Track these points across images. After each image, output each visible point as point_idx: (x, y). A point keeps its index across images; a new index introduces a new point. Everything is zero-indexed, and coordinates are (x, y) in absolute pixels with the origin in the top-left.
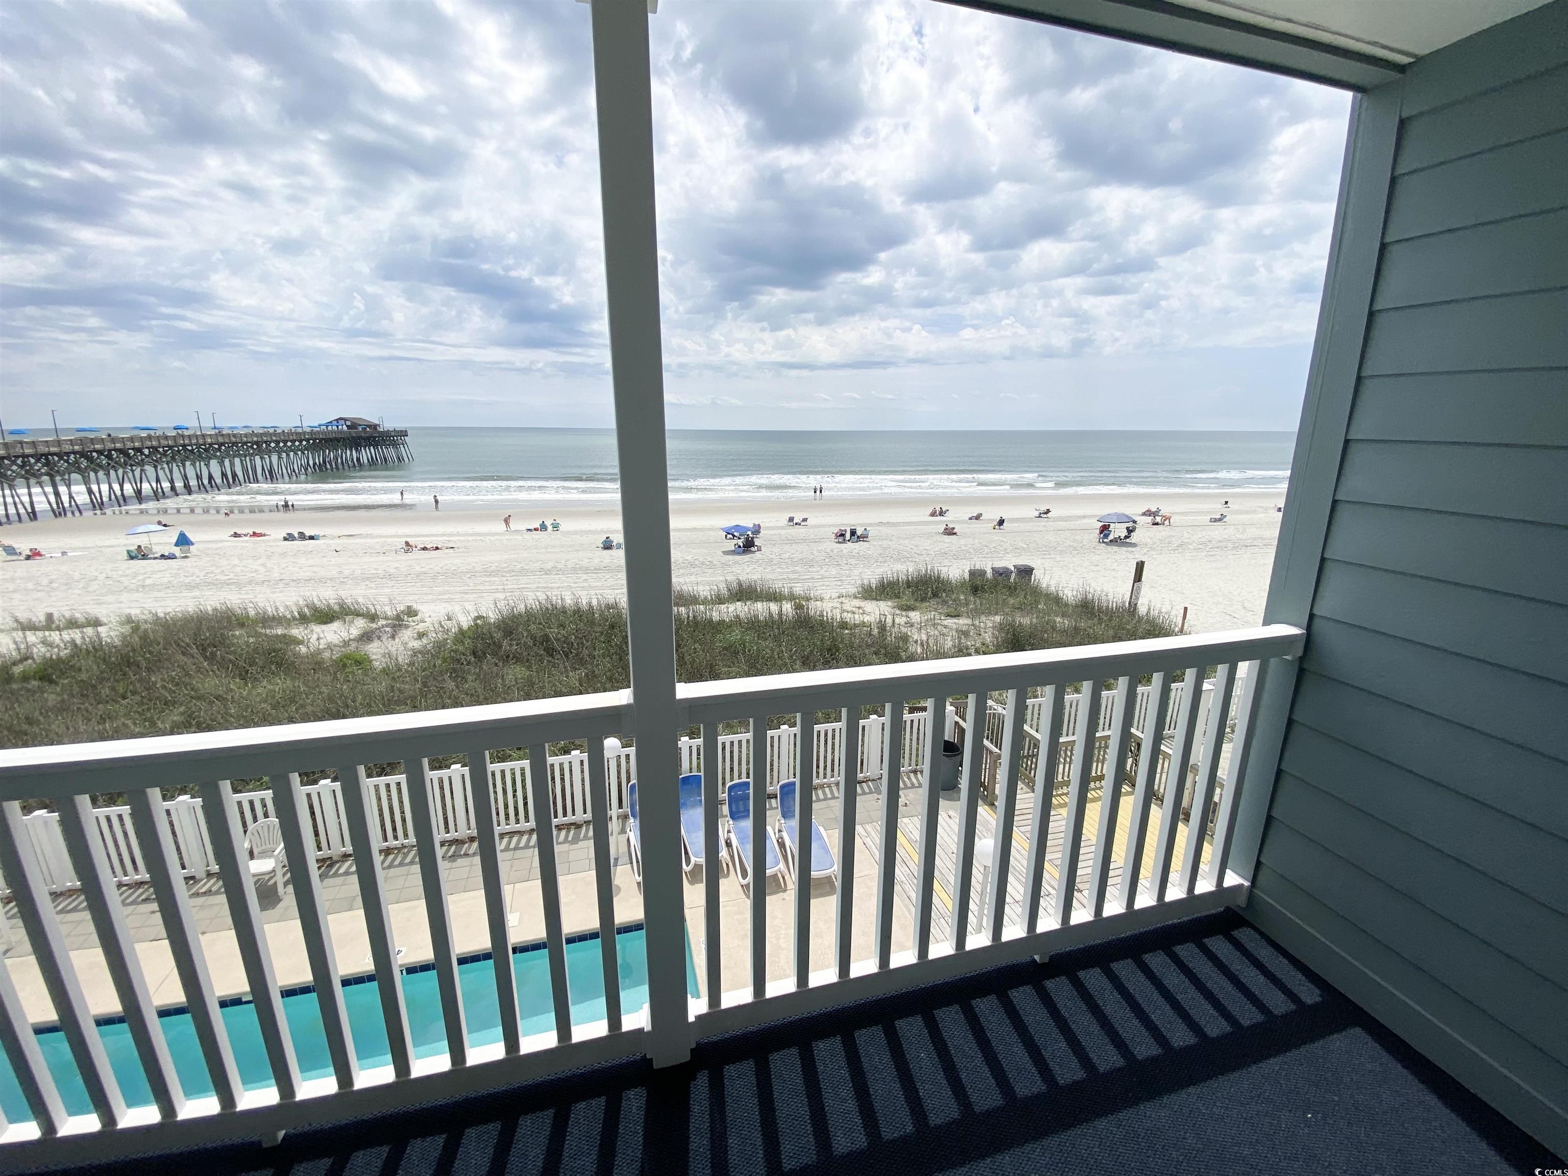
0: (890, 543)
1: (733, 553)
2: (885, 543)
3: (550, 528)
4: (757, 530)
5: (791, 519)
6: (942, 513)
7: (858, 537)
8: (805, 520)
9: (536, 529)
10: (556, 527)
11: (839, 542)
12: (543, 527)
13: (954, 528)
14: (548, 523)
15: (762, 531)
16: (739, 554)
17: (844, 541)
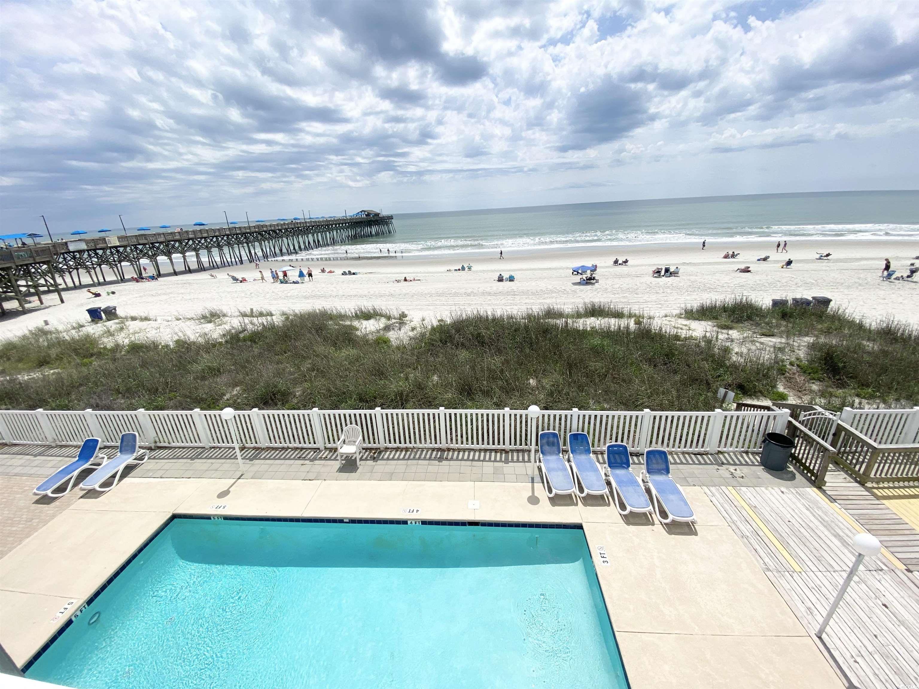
0: (696, 278)
1: (579, 284)
2: (693, 278)
3: (467, 269)
4: (594, 269)
5: (616, 262)
6: (733, 256)
7: (671, 273)
8: (626, 262)
9: (459, 270)
10: (470, 268)
11: (656, 277)
12: (463, 269)
13: (749, 267)
14: (465, 266)
15: (598, 269)
16: (583, 284)
17: (660, 276)
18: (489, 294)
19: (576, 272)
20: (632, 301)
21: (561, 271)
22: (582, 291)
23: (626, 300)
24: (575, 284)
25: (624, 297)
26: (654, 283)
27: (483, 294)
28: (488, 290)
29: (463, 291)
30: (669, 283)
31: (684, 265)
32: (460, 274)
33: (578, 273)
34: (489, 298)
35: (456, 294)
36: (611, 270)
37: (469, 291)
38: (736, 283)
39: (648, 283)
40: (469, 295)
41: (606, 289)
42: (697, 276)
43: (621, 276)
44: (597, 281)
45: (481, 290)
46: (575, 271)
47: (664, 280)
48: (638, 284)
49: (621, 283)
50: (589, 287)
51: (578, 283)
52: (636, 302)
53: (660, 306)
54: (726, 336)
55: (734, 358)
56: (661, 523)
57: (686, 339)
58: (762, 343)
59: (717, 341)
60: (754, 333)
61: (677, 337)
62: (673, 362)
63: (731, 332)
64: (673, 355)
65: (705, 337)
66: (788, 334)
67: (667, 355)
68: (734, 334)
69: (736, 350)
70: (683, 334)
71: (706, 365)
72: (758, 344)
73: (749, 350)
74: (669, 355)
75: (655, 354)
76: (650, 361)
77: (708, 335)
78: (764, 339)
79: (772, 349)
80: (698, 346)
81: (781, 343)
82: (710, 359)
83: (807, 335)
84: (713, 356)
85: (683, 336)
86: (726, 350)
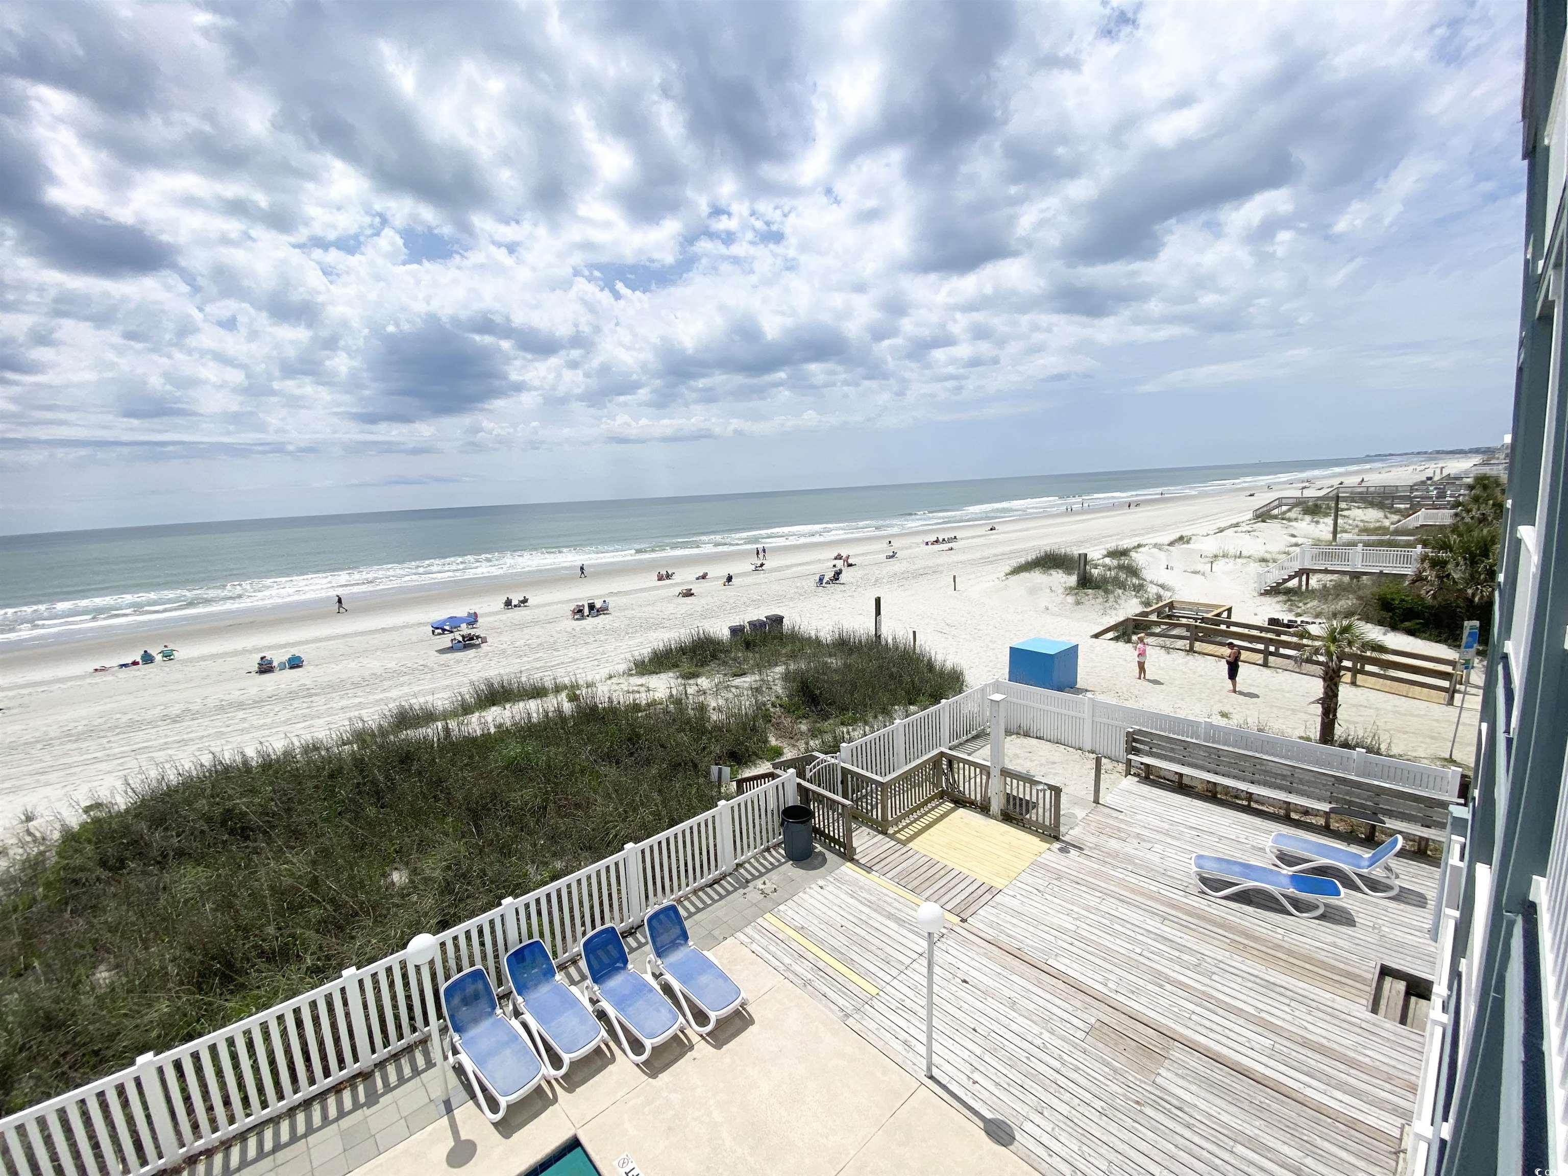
0: (633, 612)
1: (451, 649)
2: (629, 613)
3: (159, 658)
4: (473, 620)
5: (508, 603)
7: (598, 611)
8: (525, 601)
9: (135, 663)
10: (168, 655)
11: (577, 619)
12: (148, 659)
13: (690, 589)
14: (153, 652)
15: (480, 620)
16: (459, 650)
17: (583, 617)
18: (240, 706)
19: (439, 629)
20: (553, 663)
21: (411, 631)
22: (458, 662)
23: (543, 664)
24: (442, 651)
25: (537, 660)
26: (578, 629)
27: (221, 708)
28: (236, 695)
29: (157, 712)
30: (600, 626)
32: (138, 673)
33: (444, 630)
34: (241, 714)
35: (133, 726)
36: (503, 617)
37: (175, 710)
38: (682, 612)
39: (569, 629)
40: (177, 719)
41: (504, 651)
42: (633, 609)
43: (522, 626)
44: (484, 641)
45: (212, 702)
46: (437, 628)
47: (590, 623)
48: (554, 634)
49: (527, 637)
50: (471, 653)
51: (449, 648)
52: (558, 664)
53: (596, 663)
54: (696, 688)
55: (714, 717)
56: (701, 1036)
57: (649, 705)
58: (737, 687)
59: (688, 698)
60: (725, 675)
61: (636, 707)
62: (641, 748)
63: (699, 681)
64: (638, 736)
65: (671, 696)
66: (759, 667)
67: (630, 739)
68: (704, 682)
69: (713, 704)
70: (643, 699)
71: (684, 738)
72: (733, 690)
73: (727, 700)
74: (633, 738)
75: (612, 743)
76: (610, 758)
77: (674, 692)
78: (738, 681)
79: (750, 692)
80: (666, 712)
81: (756, 681)
82: (688, 727)
83: (776, 665)
84: (688, 722)
85: (644, 702)
86: (702, 708)
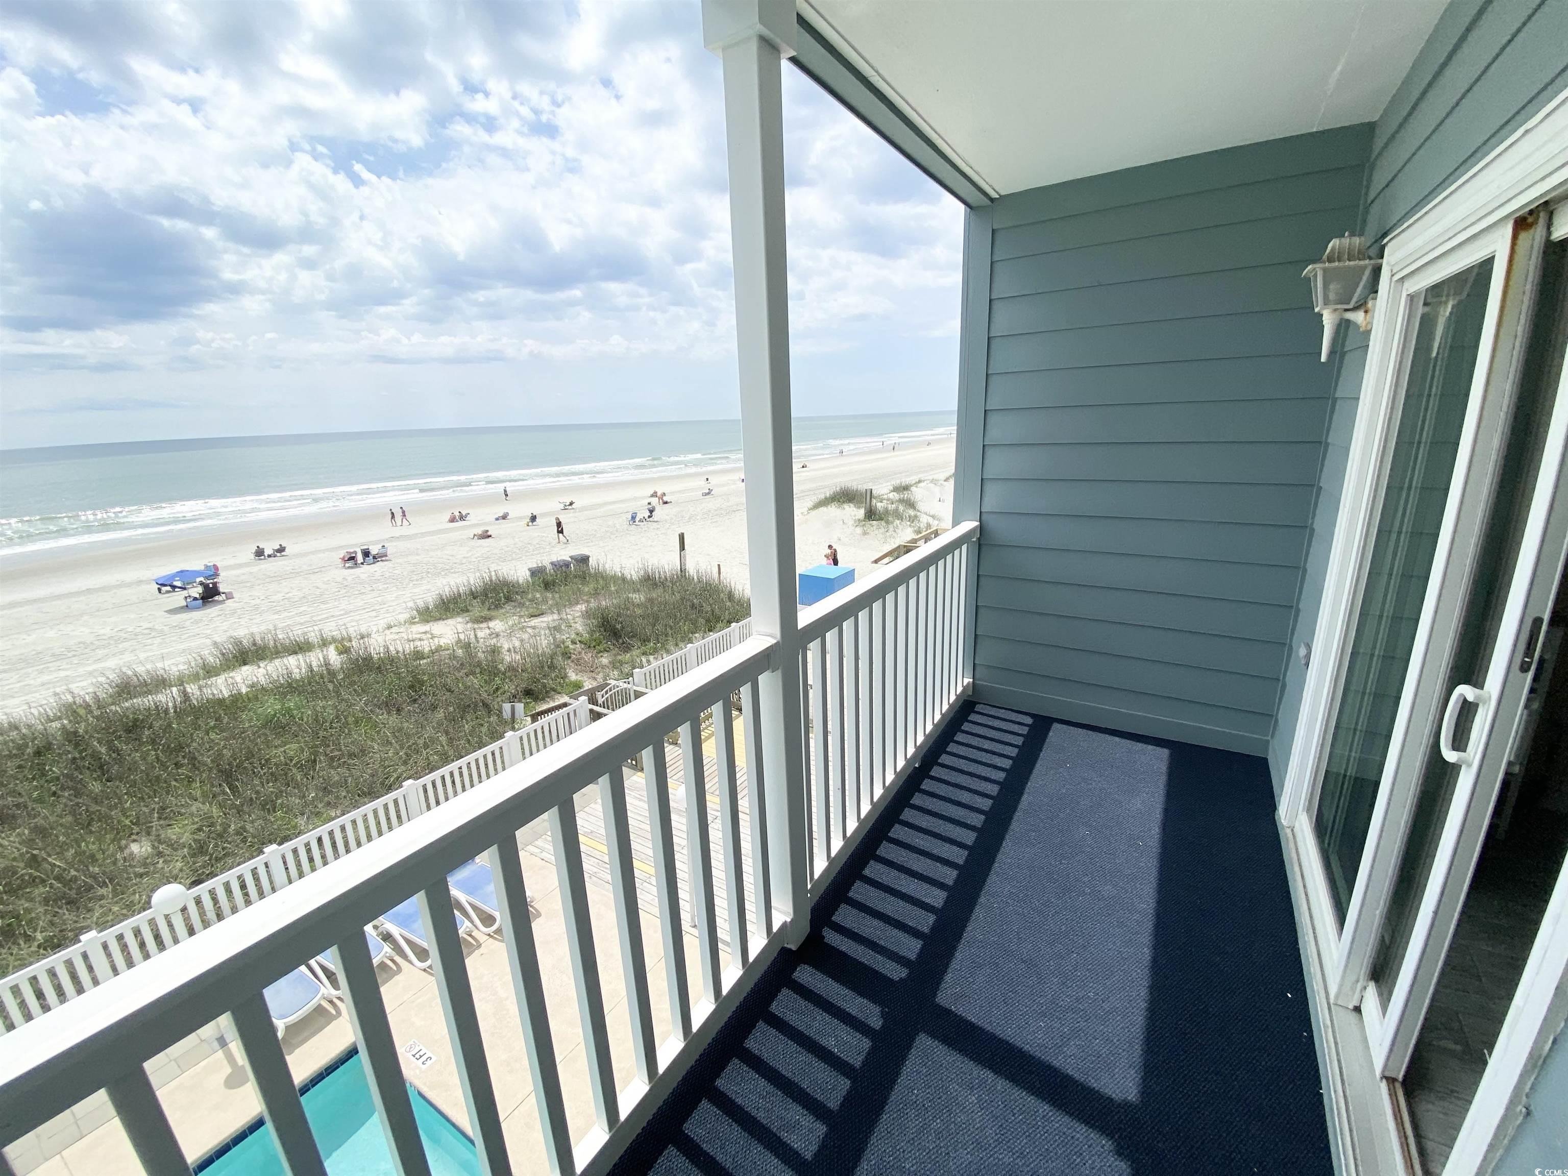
1: (187, 609)
2: (413, 559)
4: (213, 572)
5: (259, 553)
6: (462, 518)
7: (374, 558)
8: (281, 550)
11: (349, 567)
13: (487, 531)
16: (199, 608)
17: (356, 565)
19: (166, 585)
20: (319, 618)
21: (128, 590)
22: (197, 622)
23: (306, 618)
24: (174, 611)
25: (301, 614)
26: (350, 579)
30: (378, 574)
31: (392, 541)
33: (174, 587)
36: (255, 569)
38: (479, 555)
39: (339, 579)
41: (256, 608)
42: (418, 554)
43: (279, 578)
44: (229, 596)
46: (163, 585)
47: (366, 571)
48: (320, 585)
49: (286, 590)
50: (212, 611)
51: (182, 608)
52: (327, 618)
54: (488, 631)
55: (508, 658)
56: (489, 935)
57: (432, 652)
58: (534, 628)
59: (478, 642)
60: (521, 617)
61: (418, 655)
62: (425, 694)
63: (492, 624)
64: (422, 683)
65: (459, 641)
66: (559, 607)
67: (412, 687)
68: (497, 625)
69: (506, 646)
70: (425, 646)
71: (475, 681)
72: (529, 630)
73: (522, 641)
74: (416, 685)
75: (391, 691)
76: (389, 705)
77: (462, 637)
78: (535, 622)
79: (547, 632)
80: (453, 657)
81: (554, 620)
82: (478, 670)
83: (577, 603)
84: (479, 664)
85: (427, 650)
86: (494, 651)
